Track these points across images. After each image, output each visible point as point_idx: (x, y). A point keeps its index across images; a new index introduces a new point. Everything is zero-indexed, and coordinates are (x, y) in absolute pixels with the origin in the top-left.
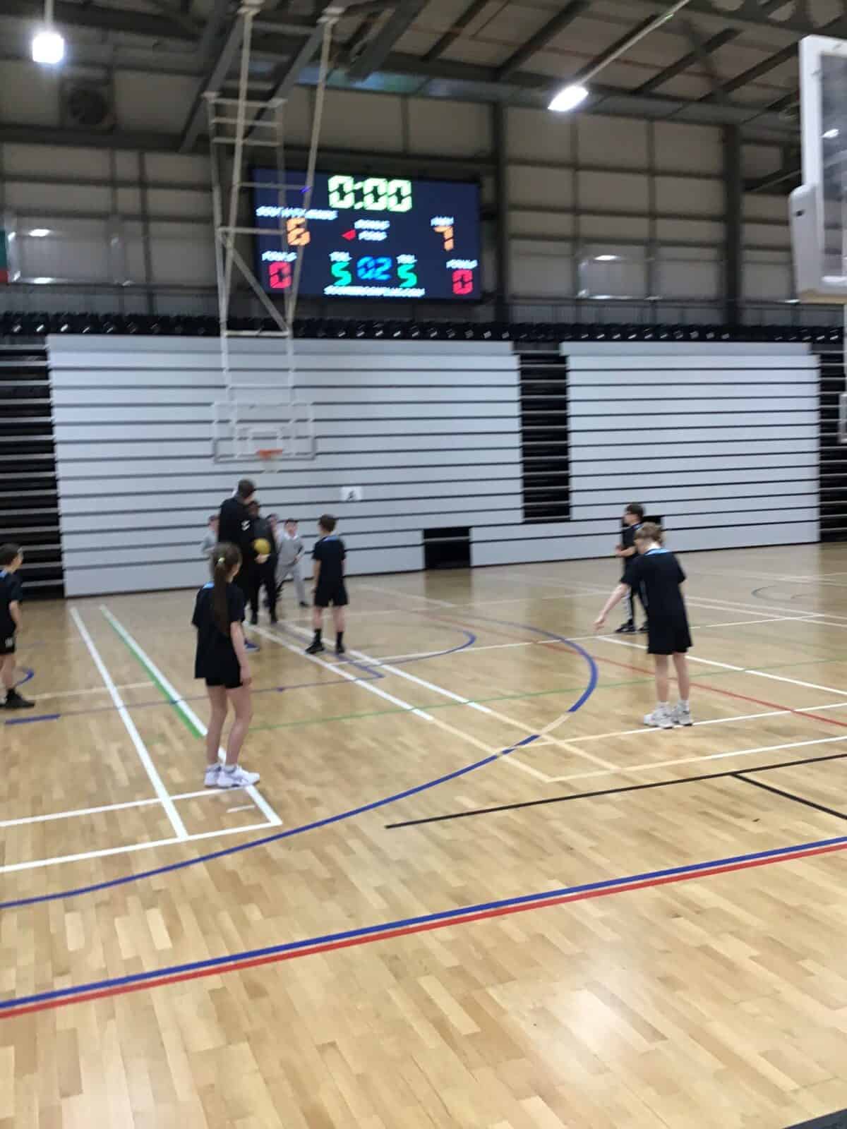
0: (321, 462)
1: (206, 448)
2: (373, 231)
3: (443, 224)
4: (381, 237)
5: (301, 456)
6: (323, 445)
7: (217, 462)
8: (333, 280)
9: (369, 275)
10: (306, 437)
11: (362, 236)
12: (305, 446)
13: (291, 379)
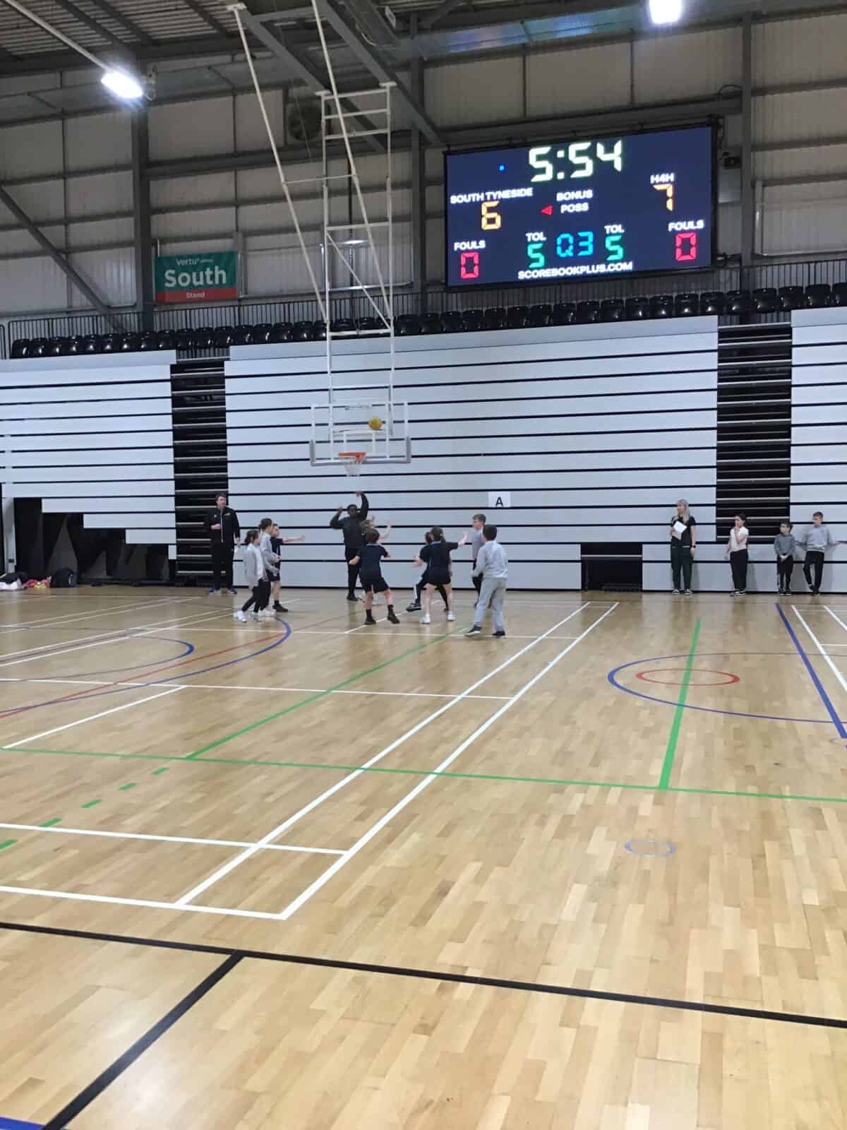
0: (416, 466)
1: (303, 451)
2: (575, 202)
3: (663, 182)
4: (585, 207)
5: (396, 460)
6: (417, 448)
7: (313, 465)
8: (526, 263)
9: (569, 252)
10: (402, 439)
11: (564, 208)
12: (400, 448)
13: (392, 378)
